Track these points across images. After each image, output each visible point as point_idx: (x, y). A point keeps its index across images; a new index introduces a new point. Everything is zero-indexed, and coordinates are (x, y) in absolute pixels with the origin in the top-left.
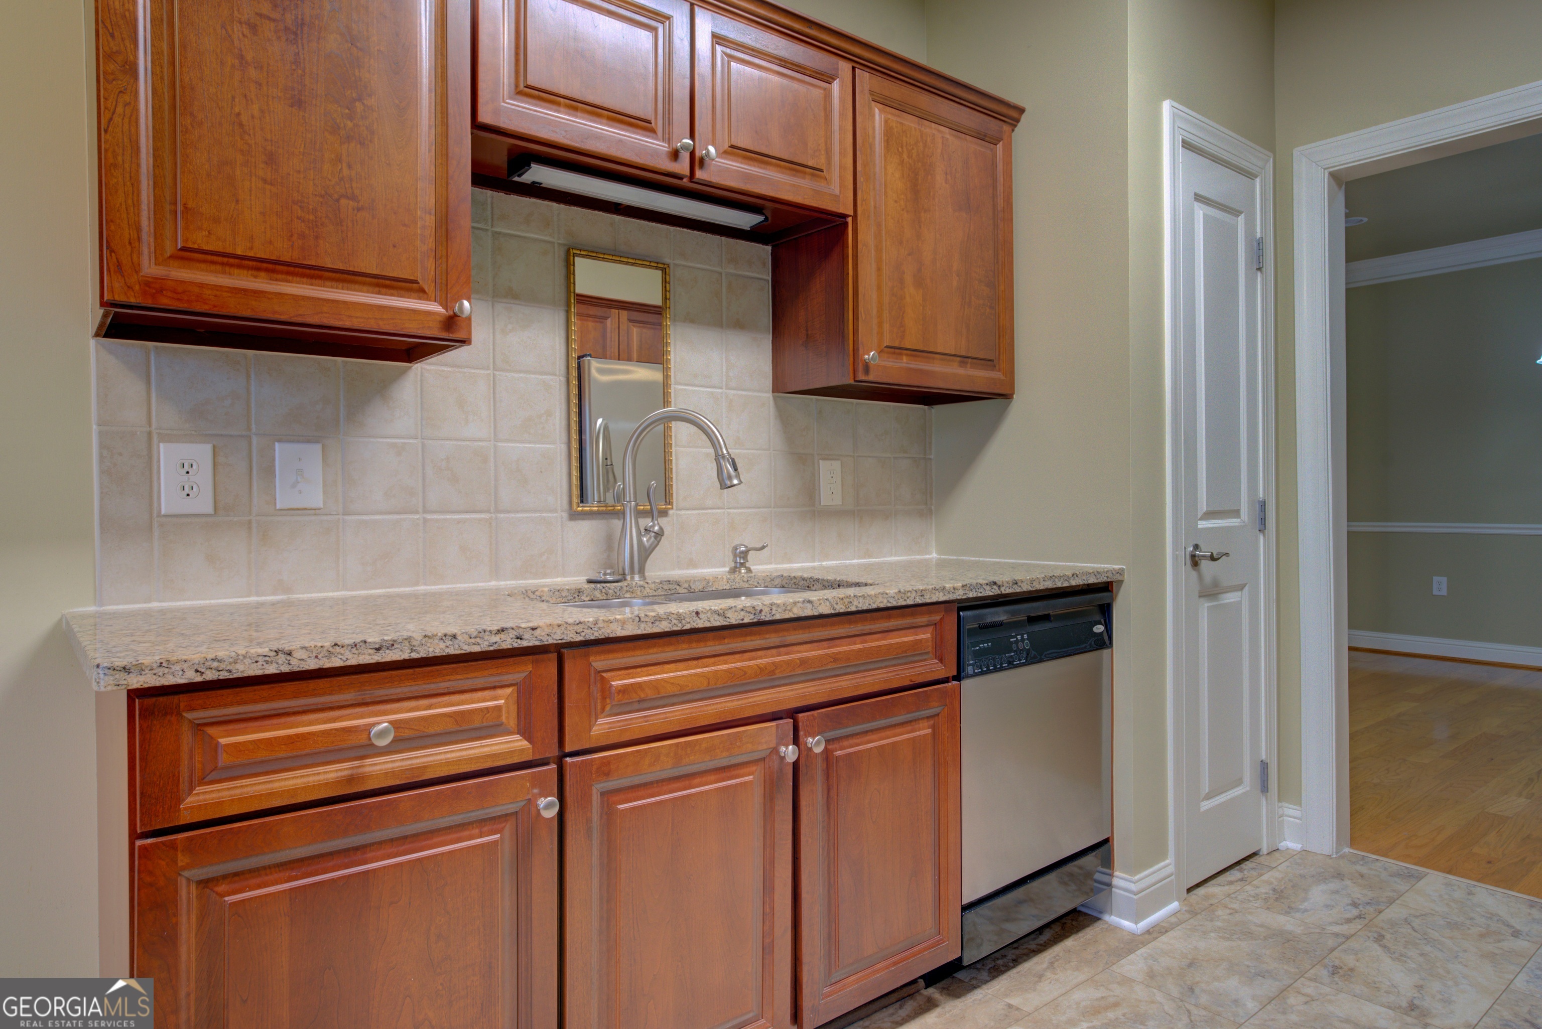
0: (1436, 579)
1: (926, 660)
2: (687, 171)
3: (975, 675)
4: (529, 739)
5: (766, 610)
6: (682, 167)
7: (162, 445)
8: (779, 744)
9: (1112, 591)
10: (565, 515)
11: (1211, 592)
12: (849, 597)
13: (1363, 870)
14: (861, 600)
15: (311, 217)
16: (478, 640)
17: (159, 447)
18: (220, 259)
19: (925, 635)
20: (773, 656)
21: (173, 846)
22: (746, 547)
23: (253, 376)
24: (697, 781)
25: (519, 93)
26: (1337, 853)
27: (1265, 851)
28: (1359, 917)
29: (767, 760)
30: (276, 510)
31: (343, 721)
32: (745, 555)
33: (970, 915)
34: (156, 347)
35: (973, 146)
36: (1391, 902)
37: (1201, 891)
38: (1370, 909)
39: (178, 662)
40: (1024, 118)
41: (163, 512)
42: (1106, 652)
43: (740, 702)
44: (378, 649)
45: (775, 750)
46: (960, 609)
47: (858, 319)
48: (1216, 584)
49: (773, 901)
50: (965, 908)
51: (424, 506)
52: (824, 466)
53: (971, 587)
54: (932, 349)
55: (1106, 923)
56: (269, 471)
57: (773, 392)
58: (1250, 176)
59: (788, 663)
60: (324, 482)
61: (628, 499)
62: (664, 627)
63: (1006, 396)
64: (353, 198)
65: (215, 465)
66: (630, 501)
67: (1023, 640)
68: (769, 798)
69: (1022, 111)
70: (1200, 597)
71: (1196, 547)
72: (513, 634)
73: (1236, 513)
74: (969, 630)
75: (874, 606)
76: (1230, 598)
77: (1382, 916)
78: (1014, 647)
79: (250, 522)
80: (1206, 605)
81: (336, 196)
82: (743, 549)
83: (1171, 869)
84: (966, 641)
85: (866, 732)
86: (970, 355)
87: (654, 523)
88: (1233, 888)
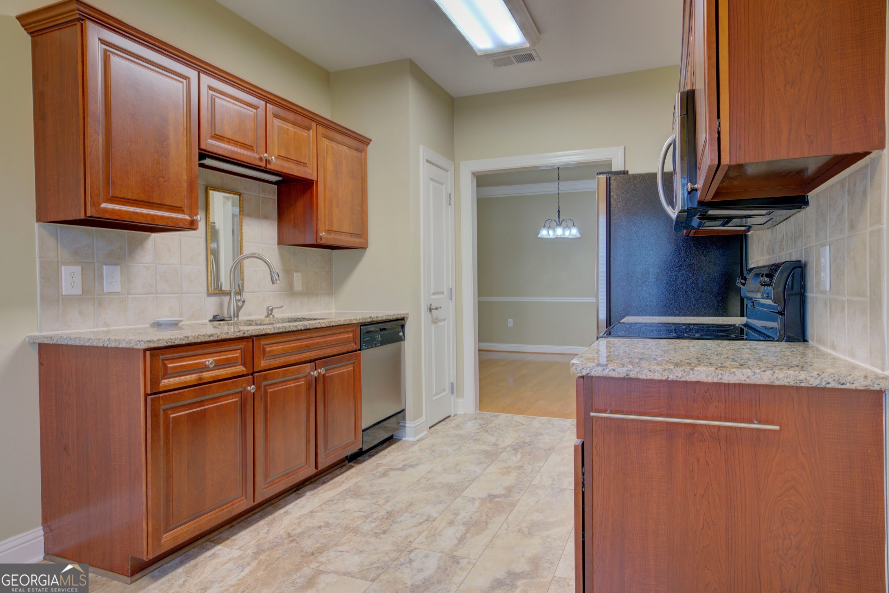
0: (509, 320)
1: (351, 343)
2: (265, 166)
3: (365, 349)
4: (245, 367)
5: (308, 326)
6: (263, 164)
7: (63, 267)
8: (311, 371)
9: (405, 320)
10: (206, 295)
11: (435, 321)
12: (330, 322)
13: (483, 416)
14: (333, 323)
15: (151, 184)
16: (234, 334)
17: (61, 267)
18: (122, 200)
19: (351, 335)
20: (309, 341)
21: (159, 397)
22: (272, 307)
23: (95, 238)
24: (289, 383)
25: (213, 137)
26: (475, 413)
27: (452, 415)
28: (481, 428)
29: (307, 377)
30: (104, 293)
31: (198, 360)
32: (272, 310)
33: (365, 433)
34: (60, 226)
35: (354, 153)
36: (490, 423)
37: (433, 428)
38: (485, 425)
39: (162, 339)
40: (371, 143)
41: (64, 294)
42: (403, 342)
43: (300, 357)
44: (210, 336)
45: (310, 373)
46: (361, 326)
47: (318, 220)
48: (437, 319)
49: (309, 425)
50: (364, 431)
51: (156, 292)
52: (295, 274)
53: (364, 319)
54: (342, 231)
55: (404, 440)
56: (101, 277)
57: (278, 244)
58: (446, 170)
59: (313, 343)
60: (121, 281)
61: (232, 288)
62: (281, 330)
63: (364, 247)
64: (163, 177)
65: (82, 274)
66: (233, 289)
67: (379, 337)
68: (308, 389)
69: (371, 140)
70: (432, 323)
71: (431, 305)
72: (242, 332)
73: (442, 293)
74: (364, 333)
75: (337, 325)
76: (441, 324)
77: (488, 426)
78: (376, 339)
79: (94, 298)
80: (433, 326)
81: (158, 177)
82: (271, 308)
83: (424, 420)
84: (363, 337)
85: (334, 368)
86: (354, 233)
87: (241, 298)
88: (443, 426)
